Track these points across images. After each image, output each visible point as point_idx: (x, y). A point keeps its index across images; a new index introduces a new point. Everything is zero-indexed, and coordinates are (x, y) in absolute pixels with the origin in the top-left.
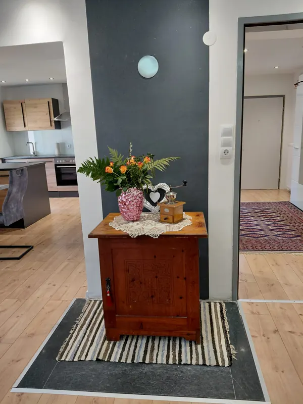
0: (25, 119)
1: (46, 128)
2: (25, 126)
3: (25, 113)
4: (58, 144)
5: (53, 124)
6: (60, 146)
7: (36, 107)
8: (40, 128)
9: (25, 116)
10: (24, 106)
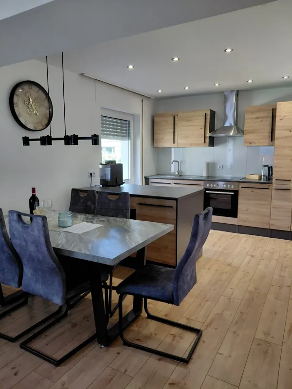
0: (176, 134)
1: (198, 145)
2: (174, 143)
3: (176, 127)
4: (208, 164)
5: (207, 140)
6: (210, 166)
7: (189, 121)
8: (191, 144)
9: (176, 130)
10: (176, 119)
